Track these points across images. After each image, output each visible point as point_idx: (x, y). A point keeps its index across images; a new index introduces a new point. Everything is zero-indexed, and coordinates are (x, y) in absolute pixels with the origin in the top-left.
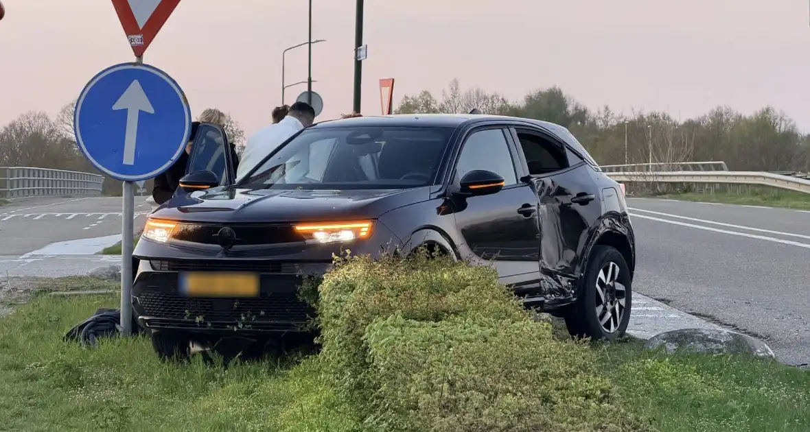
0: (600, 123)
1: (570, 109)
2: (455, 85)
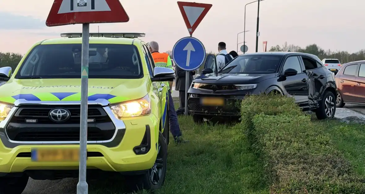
0: (327, 54)
1: (319, 50)
2: (286, 43)
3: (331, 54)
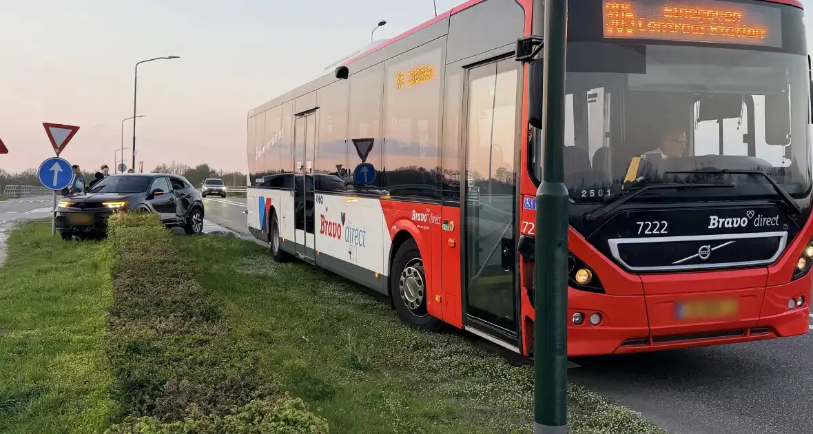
0: (219, 175)
1: (210, 170)
2: (173, 163)
3: (223, 174)
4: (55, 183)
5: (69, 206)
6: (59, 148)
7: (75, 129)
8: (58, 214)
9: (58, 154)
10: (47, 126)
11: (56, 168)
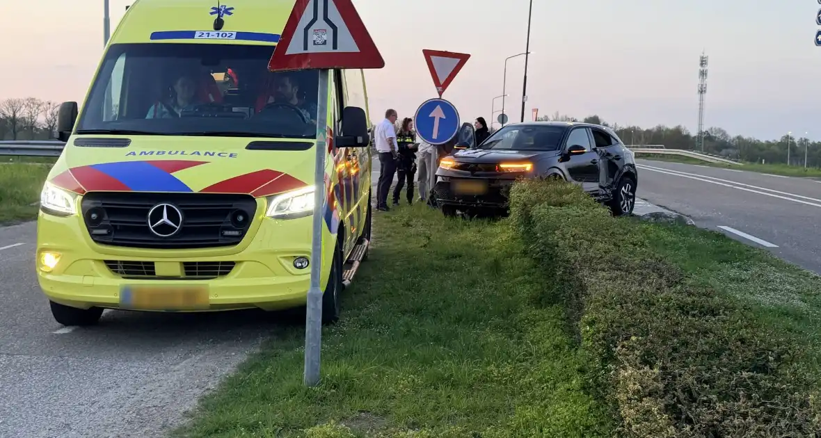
4: (435, 136)
5: (455, 168)
6: (442, 86)
7: (464, 58)
8: (439, 179)
9: (440, 94)
10: (428, 54)
11: (438, 113)
